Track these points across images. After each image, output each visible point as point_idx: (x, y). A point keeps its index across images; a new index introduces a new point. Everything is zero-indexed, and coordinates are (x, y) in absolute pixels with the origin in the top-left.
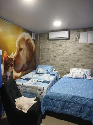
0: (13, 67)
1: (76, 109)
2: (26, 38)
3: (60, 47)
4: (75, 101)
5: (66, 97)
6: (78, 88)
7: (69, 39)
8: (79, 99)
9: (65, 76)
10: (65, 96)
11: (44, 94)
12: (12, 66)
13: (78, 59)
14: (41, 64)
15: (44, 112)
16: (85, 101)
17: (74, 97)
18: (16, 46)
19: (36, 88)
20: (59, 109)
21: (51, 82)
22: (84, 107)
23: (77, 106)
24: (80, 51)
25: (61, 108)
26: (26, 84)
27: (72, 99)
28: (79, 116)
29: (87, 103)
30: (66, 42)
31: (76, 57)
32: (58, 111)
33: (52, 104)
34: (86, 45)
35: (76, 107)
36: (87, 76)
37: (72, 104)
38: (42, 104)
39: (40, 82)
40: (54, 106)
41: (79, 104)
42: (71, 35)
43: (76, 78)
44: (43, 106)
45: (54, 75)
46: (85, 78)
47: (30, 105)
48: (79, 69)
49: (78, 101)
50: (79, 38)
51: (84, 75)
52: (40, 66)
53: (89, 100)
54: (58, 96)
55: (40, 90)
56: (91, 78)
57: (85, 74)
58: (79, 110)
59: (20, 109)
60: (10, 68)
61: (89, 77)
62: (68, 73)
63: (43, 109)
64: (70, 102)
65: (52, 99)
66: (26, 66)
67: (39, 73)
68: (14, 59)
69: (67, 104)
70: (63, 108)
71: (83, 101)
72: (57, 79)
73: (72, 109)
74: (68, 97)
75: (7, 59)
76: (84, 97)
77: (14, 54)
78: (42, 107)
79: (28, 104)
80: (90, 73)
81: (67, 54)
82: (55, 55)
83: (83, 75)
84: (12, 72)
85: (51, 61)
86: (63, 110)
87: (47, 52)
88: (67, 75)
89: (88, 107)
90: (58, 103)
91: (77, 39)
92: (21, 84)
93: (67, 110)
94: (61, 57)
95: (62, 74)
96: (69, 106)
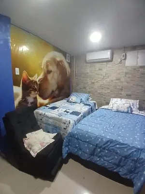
0: (36, 92)
1: (112, 161)
2: (58, 59)
3: (99, 71)
4: (112, 148)
5: (98, 140)
6: (119, 127)
7: (111, 61)
8: (118, 146)
9: (103, 107)
10: (96, 138)
11: (70, 130)
12: (35, 90)
13: (122, 87)
14: (76, 91)
15: (67, 154)
16: (128, 150)
17: (111, 141)
18: (42, 67)
19: (60, 120)
20: (86, 155)
21: (82, 114)
22: (125, 160)
23: (115, 156)
24: (125, 76)
25: (90, 155)
26: (49, 114)
27: (107, 145)
28: (115, 171)
29: (131, 155)
30: (108, 65)
31: (119, 84)
32: (85, 157)
33: (77, 146)
34: (135, 69)
35: (112, 157)
36: (134, 109)
37: (107, 151)
38: (64, 144)
39: (68, 112)
40: (80, 149)
41: (117, 153)
42: (114, 56)
43: (118, 111)
44: (66, 146)
45: (89, 105)
46: (130, 111)
47: (44, 144)
48: (123, 99)
49: (116, 149)
50: (125, 59)
51: (130, 109)
52: (74, 93)
53: (135, 150)
54: (87, 135)
55: (65, 123)
56: (139, 113)
57: (130, 107)
58: (117, 162)
59: (29, 149)
60: (33, 92)
61: (136, 112)
62: (108, 104)
63: (65, 151)
64: (104, 149)
65: (78, 139)
66: (57, 92)
67: (71, 102)
68: (38, 83)
69: (99, 150)
70: (93, 154)
71: (125, 150)
72: (92, 110)
73: (105, 158)
74: (102, 139)
75: (27, 82)
76: (126, 144)
77: (38, 76)
78: (63, 147)
79: (40, 144)
80: (138, 106)
81: (108, 79)
82: (93, 81)
83: (128, 108)
84: (35, 98)
85: (88, 88)
86: (92, 157)
87: (83, 77)
88: (106, 107)
89: (132, 160)
90: (86, 145)
91: (123, 61)
92: (44, 113)
93: (98, 159)
94: (101, 83)
95: (100, 105)
96: (101, 154)
